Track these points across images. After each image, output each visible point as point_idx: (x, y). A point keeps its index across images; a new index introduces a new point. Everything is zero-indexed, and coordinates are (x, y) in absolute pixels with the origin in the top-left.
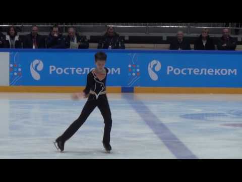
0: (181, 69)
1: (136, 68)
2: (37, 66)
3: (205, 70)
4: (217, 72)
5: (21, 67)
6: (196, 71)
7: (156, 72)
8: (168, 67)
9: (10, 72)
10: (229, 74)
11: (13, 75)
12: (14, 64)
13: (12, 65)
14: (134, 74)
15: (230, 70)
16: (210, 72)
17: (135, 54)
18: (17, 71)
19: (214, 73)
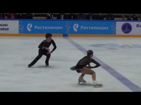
0: (86, 27)
1: (69, 27)
2: (29, 26)
3: (96, 27)
4: (100, 28)
5: (23, 27)
6: (92, 28)
7: (77, 28)
8: (81, 26)
9: (19, 28)
10: (105, 29)
11: (20, 29)
12: (20, 25)
13: (20, 26)
14: (68, 29)
15: (105, 28)
16: (98, 28)
17: (68, 21)
18: (22, 28)
19: (99, 29)
